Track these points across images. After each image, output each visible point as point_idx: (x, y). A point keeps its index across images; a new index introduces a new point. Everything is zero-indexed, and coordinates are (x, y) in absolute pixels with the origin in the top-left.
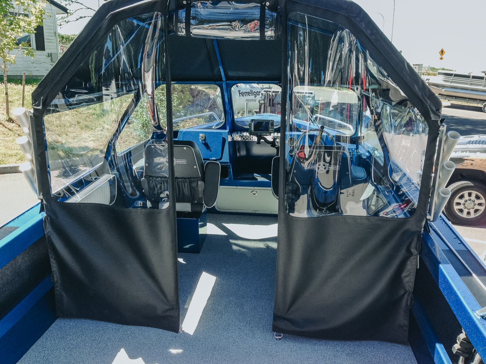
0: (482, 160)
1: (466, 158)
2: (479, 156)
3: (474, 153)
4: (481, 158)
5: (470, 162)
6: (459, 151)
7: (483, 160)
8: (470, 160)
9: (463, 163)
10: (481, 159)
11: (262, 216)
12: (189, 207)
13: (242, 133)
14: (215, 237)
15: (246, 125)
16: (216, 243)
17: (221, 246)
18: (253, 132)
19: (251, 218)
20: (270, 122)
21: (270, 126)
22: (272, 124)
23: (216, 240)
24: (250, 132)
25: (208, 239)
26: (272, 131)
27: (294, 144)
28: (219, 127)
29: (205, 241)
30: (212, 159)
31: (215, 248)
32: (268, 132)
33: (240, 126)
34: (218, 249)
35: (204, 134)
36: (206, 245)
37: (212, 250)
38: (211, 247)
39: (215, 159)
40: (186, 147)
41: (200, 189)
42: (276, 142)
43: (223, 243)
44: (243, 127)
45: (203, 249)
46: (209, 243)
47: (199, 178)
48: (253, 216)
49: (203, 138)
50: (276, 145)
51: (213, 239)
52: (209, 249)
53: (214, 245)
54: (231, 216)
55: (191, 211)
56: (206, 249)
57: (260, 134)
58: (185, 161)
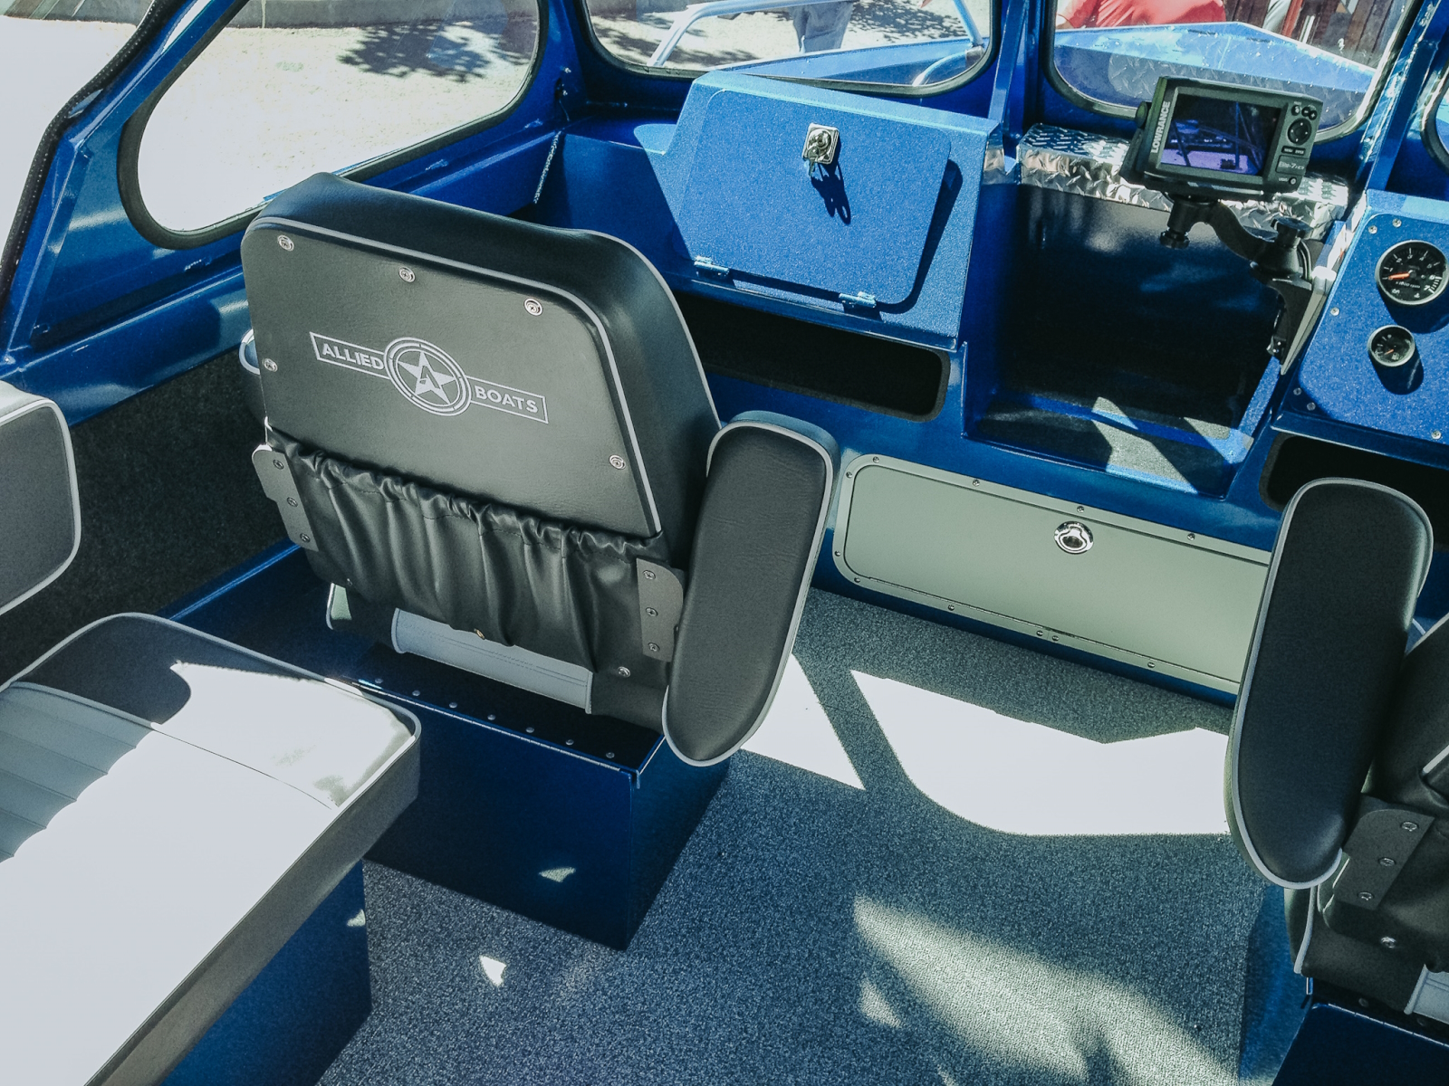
11: (1090, 669)
12: (582, 684)
13: (1083, 144)
14: (771, 791)
15: (1115, 92)
16: (764, 860)
17: (782, 907)
18: (1152, 169)
19: (1024, 669)
20: (1294, 113)
21: (1284, 140)
22: (1302, 131)
23: (767, 833)
24: (1134, 166)
25: (723, 806)
26: (1286, 180)
27: (1427, 294)
28: (949, 87)
29: (700, 829)
30: (855, 301)
31: (742, 912)
32: (1258, 180)
33: (1076, 95)
34: (754, 932)
35: (834, 129)
36: (694, 865)
37: (714, 931)
38: (717, 894)
39: (873, 302)
40: (546, 302)
41: (651, 613)
42: (1298, 250)
43: (804, 880)
44: (1091, 104)
45: (661, 907)
46: (716, 858)
47: (647, 541)
48: (1041, 659)
49: (823, 150)
50: (1287, 273)
51: (755, 822)
52: (700, 921)
53: (744, 881)
54: (909, 632)
55: (588, 711)
56: (682, 909)
57: (1200, 187)
58: (538, 403)
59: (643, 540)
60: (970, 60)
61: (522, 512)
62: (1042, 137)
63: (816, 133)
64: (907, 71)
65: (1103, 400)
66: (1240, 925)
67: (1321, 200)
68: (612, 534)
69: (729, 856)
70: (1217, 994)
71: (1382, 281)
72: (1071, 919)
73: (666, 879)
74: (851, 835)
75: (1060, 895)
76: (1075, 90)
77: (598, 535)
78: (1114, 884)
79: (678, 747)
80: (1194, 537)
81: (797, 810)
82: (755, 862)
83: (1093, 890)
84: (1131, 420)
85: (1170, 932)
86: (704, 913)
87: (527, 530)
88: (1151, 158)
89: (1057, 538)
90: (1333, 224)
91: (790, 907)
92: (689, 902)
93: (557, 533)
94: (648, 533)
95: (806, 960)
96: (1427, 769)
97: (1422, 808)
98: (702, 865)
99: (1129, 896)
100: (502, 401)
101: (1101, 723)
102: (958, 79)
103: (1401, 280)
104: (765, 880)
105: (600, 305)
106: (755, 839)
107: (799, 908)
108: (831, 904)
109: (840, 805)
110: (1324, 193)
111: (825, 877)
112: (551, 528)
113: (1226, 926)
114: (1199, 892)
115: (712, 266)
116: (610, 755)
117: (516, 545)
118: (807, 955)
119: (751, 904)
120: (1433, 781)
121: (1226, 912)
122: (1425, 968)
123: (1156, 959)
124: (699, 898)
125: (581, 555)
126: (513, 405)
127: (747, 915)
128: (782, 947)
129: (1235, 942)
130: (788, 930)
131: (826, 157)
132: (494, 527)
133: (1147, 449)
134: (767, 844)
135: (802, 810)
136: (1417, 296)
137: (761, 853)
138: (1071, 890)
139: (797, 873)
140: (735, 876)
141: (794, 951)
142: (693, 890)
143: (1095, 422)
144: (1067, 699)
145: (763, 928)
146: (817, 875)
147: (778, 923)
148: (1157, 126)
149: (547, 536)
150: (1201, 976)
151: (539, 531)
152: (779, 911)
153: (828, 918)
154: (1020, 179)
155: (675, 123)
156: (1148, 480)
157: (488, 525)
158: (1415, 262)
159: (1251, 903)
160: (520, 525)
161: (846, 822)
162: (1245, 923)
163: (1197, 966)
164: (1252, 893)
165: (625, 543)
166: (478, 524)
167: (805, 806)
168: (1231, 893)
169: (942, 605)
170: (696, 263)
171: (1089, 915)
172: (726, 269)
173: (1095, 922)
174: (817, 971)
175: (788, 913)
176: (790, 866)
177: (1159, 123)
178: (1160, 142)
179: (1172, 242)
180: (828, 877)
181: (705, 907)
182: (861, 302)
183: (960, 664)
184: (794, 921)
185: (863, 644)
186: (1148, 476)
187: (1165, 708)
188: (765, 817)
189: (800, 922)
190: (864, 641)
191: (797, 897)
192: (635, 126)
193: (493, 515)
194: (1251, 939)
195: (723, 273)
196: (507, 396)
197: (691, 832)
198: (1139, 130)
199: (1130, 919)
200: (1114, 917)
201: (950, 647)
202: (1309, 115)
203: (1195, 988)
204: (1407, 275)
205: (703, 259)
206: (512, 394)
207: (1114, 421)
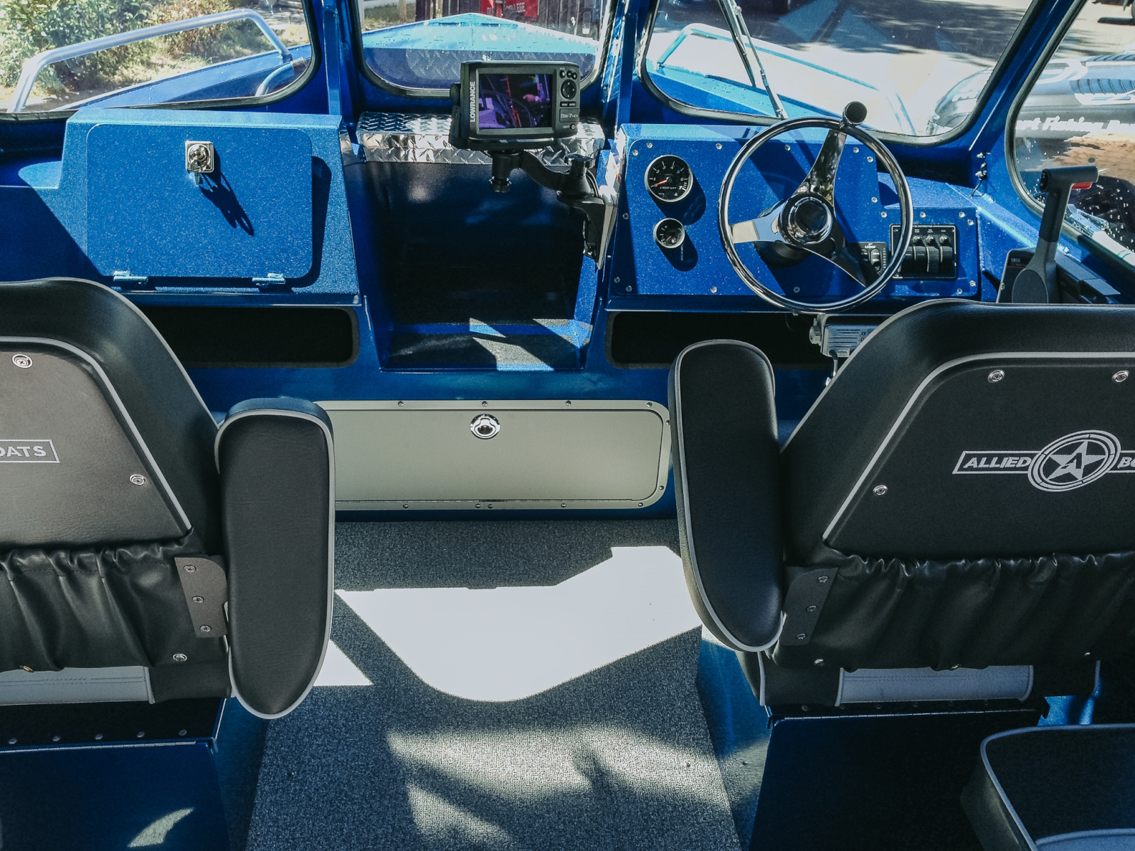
0: (1125, 145)
1: (1075, 139)
2: (1119, 132)
3: (1102, 124)
4: (1123, 139)
5: (1088, 153)
6: (1054, 116)
7: (1129, 145)
8: (1089, 145)
9: (1066, 155)
10: (1122, 144)
11: (521, 522)
12: (140, 680)
13: (405, 123)
14: (314, 705)
15: (418, 78)
16: (329, 765)
17: (357, 799)
18: (474, 134)
19: (475, 537)
20: (562, 77)
21: (560, 97)
22: (570, 88)
23: (323, 741)
24: (460, 134)
25: (278, 733)
26: (568, 126)
27: (682, 192)
28: (288, 94)
29: (266, 760)
30: (267, 282)
31: (326, 817)
32: (549, 130)
33: (388, 85)
34: (342, 829)
35: (208, 142)
36: (271, 794)
37: (308, 842)
38: (299, 810)
39: (283, 279)
40: (34, 354)
41: (198, 600)
42: (587, 177)
43: (368, 769)
44: (404, 91)
45: (256, 840)
46: (288, 779)
47: (182, 540)
48: (483, 525)
49: (203, 162)
50: (583, 195)
51: (310, 735)
52: (293, 839)
53: (318, 790)
54: (379, 536)
55: (152, 701)
56: (274, 835)
57: (509, 143)
58: (46, 447)
59: (177, 540)
60: (298, 69)
61: (49, 548)
62: (371, 122)
63: (195, 148)
64: (246, 84)
65: (475, 321)
66: (687, 677)
67: (586, 136)
68: (146, 543)
69: (298, 774)
70: (691, 734)
71: (651, 188)
72: (575, 719)
73: (251, 816)
74: (391, 716)
75: (562, 703)
76: (387, 82)
77: (132, 548)
78: (594, 679)
79: (255, 708)
80: (570, 403)
81: (341, 712)
82: (322, 769)
83: (582, 690)
85: (644, 701)
86: (294, 831)
87: (59, 563)
88: (471, 126)
89: (472, 429)
90: (599, 153)
91: (364, 796)
92: (278, 827)
93: (90, 557)
94: (180, 533)
95: (392, 835)
96: (825, 536)
97: (828, 564)
98: (278, 790)
99: (608, 685)
100: (6, 454)
101: (543, 561)
102: (294, 86)
103: (662, 185)
104: (335, 782)
105: (88, 343)
106: (315, 750)
107: (371, 794)
108: (395, 780)
109: (374, 695)
110: (586, 131)
111: (383, 760)
112: (83, 555)
113: (678, 681)
114: (652, 663)
115: (131, 278)
116: (184, 733)
117: (50, 577)
118: (391, 831)
119: (331, 806)
120: (831, 543)
121: (674, 671)
122: (842, 669)
123: (642, 725)
124: (285, 819)
125: (119, 570)
126: (19, 455)
127: (331, 817)
128: (369, 831)
129: (688, 691)
130: (369, 816)
131: (208, 167)
132: (23, 570)
133: (518, 349)
134: (327, 751)
135: (345, 711)
136: (676, 195)
137: (324, 761)
138: (567, 696)
139: (359, 765)
140: (309, 788)
141: (380, 832)
142: (278, 815)
143: (475, 339)
144: (513, 550)
145: (348, 823)
146: (376, 761)
147: (358, 813)
148: (470, 101)
149: (81, 563)
150: (676, 725)
151: (72, 561)
152: (356, 803)
153: (397, 793)
154: (365, 158)
155: (60, 159)
156: (528, 369)
157: (16, 569)
158: (668, 170)
159: (688, 658)
160: (51, 561)
161: (384, 708)
162: (690, 674)
163: (671, 719)
164: (686, 650)
165: (161, 548)
166: (6, 572)
167: (347, 706)
168: (673, 656)
169: (398, 506)
170: (115, 278)
171: (586, 710)
172: (145, 278)
173: (592, 714)
174: (403, 840)
175: (364, 801)
176: (352, 762)
177: (471, 99)
178: (475, 113)
179: (499, 187)
180: (385, 758)
181: (294, 825)
182: (272, 281)
183: (426, 549)
184: (371, 807)
185: (345, 556)
186: (527, 366)
187: (583, 534)
188: (317, 729)
189: (376, 805)
190: (346, 554)
191: (366, 785)
192: (19, 169)
193: (20, 560)
194: (698, 684)
195: (143, 281)
196: (10, 448)
197: (258, 766)
198: (454, 107)
199: (614, 702)
200: (603, 705)
201: (415, 538)
202: (572, 76)
203: (675, 736)
204: (666, 181)
205: (121, 273)
206: (15, 445)
207: (489, 336)
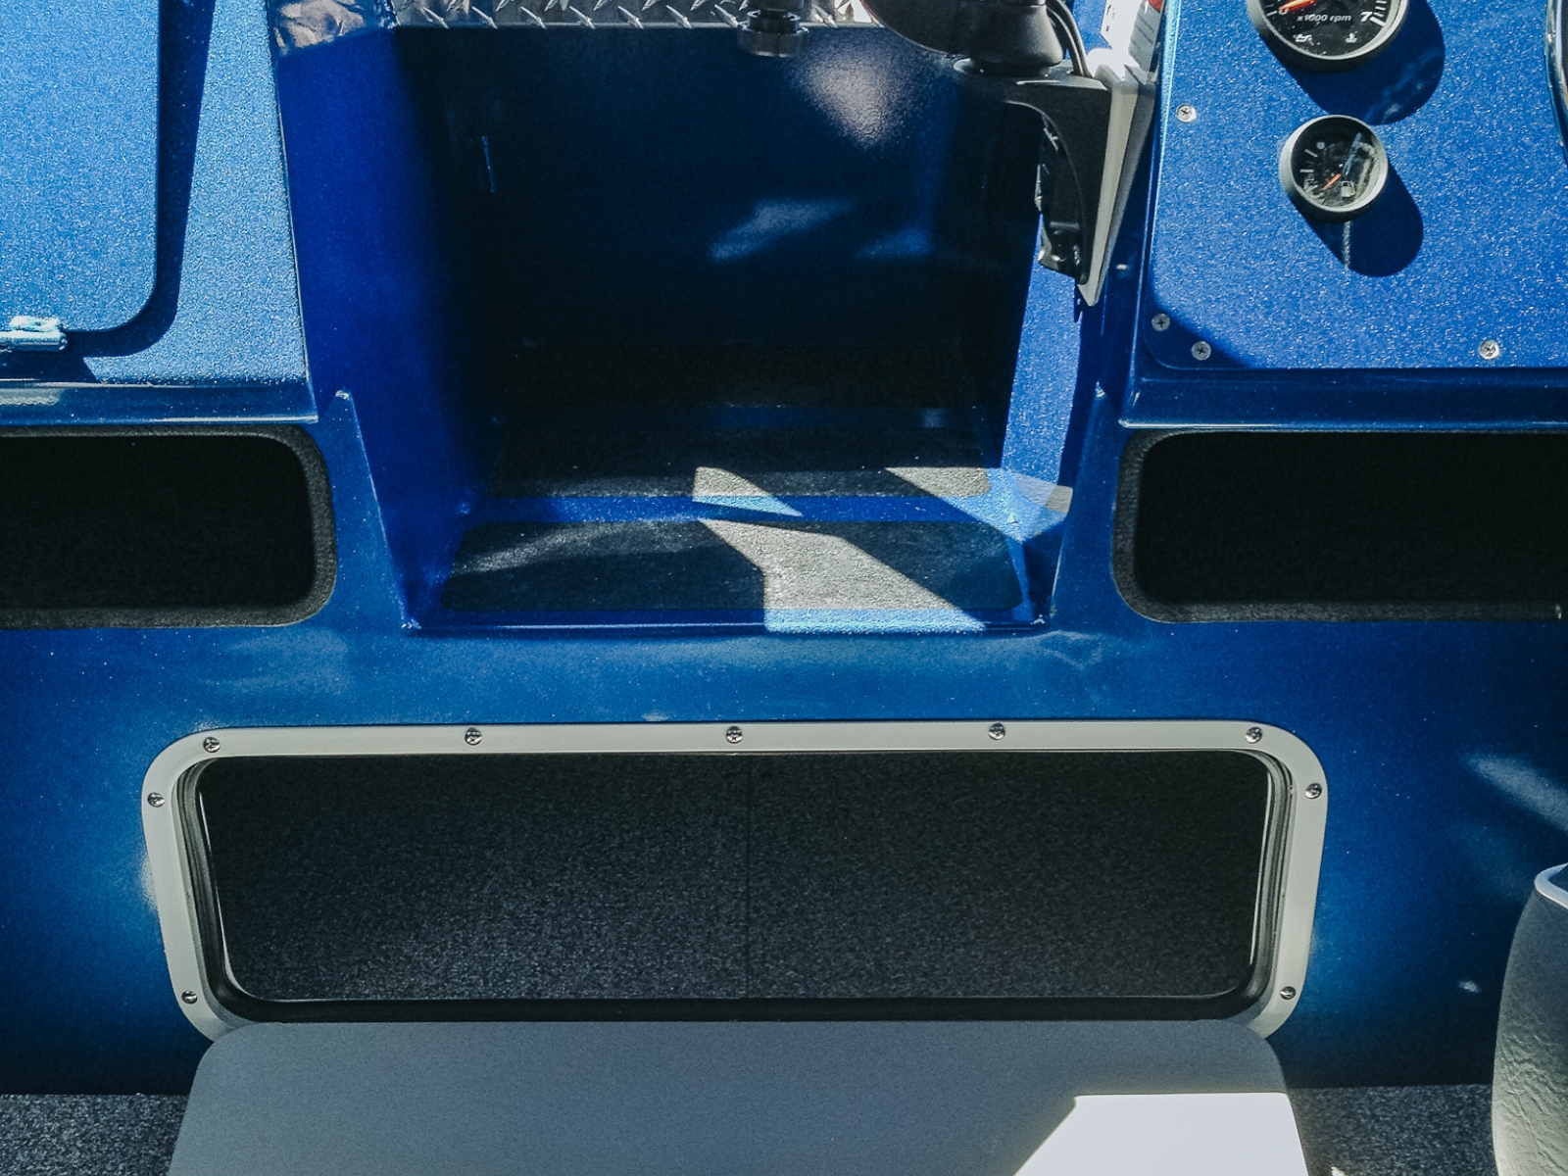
39: (57, 335)
50: (1039, 64)
65: (711, 471)
84: (784, 500)
103: (1306, 9)
136: (1352, 39)
143: (711, 523)
182: (22, 342)
186: (863, 615)
207: (748, 511)
